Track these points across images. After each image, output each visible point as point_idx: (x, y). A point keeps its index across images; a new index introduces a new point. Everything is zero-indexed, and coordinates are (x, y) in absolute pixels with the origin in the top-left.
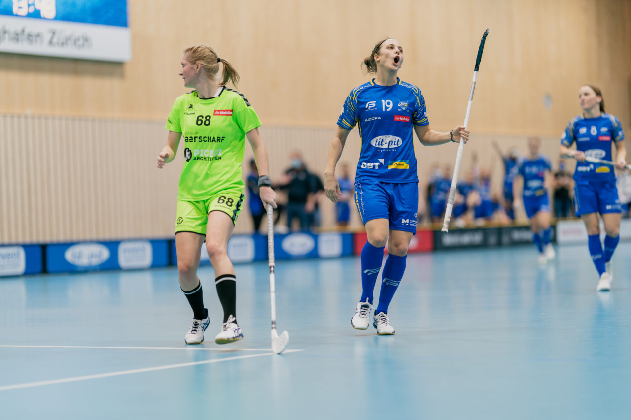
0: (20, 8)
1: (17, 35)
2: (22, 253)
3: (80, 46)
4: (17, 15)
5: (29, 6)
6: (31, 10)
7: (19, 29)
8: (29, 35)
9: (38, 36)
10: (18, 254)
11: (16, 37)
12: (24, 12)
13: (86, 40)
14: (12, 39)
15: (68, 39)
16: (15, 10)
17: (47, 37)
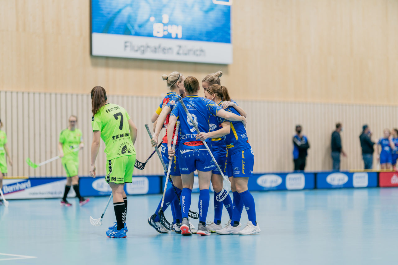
0: (158, 32)
1: (155, 48)
2: (146, 181)
3: (197, 55)
4: (156, 37)
5: (164, 31)
6: (166, 33)
7: (157, 45)
8: (164, 49)
9: (170, 49)
10: (143, 181)
11: (155, 50)
12: (161, 35)
13: (202, 51)
14: (152, 51)
15: (190, 50)
16: (155, 34)
17: (176, 49)
